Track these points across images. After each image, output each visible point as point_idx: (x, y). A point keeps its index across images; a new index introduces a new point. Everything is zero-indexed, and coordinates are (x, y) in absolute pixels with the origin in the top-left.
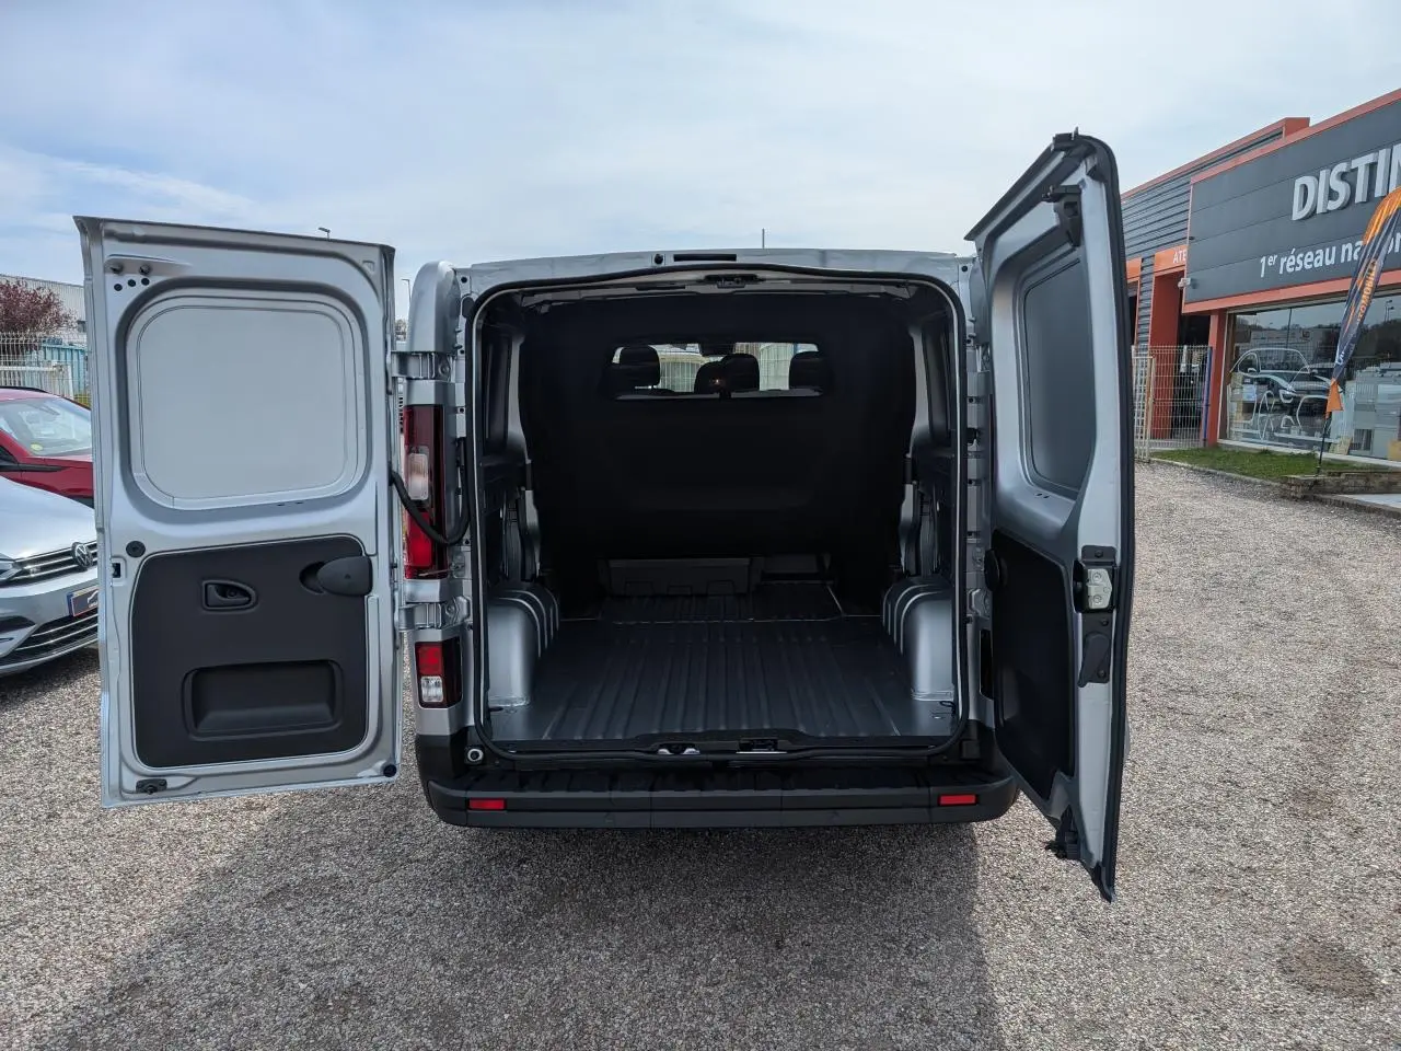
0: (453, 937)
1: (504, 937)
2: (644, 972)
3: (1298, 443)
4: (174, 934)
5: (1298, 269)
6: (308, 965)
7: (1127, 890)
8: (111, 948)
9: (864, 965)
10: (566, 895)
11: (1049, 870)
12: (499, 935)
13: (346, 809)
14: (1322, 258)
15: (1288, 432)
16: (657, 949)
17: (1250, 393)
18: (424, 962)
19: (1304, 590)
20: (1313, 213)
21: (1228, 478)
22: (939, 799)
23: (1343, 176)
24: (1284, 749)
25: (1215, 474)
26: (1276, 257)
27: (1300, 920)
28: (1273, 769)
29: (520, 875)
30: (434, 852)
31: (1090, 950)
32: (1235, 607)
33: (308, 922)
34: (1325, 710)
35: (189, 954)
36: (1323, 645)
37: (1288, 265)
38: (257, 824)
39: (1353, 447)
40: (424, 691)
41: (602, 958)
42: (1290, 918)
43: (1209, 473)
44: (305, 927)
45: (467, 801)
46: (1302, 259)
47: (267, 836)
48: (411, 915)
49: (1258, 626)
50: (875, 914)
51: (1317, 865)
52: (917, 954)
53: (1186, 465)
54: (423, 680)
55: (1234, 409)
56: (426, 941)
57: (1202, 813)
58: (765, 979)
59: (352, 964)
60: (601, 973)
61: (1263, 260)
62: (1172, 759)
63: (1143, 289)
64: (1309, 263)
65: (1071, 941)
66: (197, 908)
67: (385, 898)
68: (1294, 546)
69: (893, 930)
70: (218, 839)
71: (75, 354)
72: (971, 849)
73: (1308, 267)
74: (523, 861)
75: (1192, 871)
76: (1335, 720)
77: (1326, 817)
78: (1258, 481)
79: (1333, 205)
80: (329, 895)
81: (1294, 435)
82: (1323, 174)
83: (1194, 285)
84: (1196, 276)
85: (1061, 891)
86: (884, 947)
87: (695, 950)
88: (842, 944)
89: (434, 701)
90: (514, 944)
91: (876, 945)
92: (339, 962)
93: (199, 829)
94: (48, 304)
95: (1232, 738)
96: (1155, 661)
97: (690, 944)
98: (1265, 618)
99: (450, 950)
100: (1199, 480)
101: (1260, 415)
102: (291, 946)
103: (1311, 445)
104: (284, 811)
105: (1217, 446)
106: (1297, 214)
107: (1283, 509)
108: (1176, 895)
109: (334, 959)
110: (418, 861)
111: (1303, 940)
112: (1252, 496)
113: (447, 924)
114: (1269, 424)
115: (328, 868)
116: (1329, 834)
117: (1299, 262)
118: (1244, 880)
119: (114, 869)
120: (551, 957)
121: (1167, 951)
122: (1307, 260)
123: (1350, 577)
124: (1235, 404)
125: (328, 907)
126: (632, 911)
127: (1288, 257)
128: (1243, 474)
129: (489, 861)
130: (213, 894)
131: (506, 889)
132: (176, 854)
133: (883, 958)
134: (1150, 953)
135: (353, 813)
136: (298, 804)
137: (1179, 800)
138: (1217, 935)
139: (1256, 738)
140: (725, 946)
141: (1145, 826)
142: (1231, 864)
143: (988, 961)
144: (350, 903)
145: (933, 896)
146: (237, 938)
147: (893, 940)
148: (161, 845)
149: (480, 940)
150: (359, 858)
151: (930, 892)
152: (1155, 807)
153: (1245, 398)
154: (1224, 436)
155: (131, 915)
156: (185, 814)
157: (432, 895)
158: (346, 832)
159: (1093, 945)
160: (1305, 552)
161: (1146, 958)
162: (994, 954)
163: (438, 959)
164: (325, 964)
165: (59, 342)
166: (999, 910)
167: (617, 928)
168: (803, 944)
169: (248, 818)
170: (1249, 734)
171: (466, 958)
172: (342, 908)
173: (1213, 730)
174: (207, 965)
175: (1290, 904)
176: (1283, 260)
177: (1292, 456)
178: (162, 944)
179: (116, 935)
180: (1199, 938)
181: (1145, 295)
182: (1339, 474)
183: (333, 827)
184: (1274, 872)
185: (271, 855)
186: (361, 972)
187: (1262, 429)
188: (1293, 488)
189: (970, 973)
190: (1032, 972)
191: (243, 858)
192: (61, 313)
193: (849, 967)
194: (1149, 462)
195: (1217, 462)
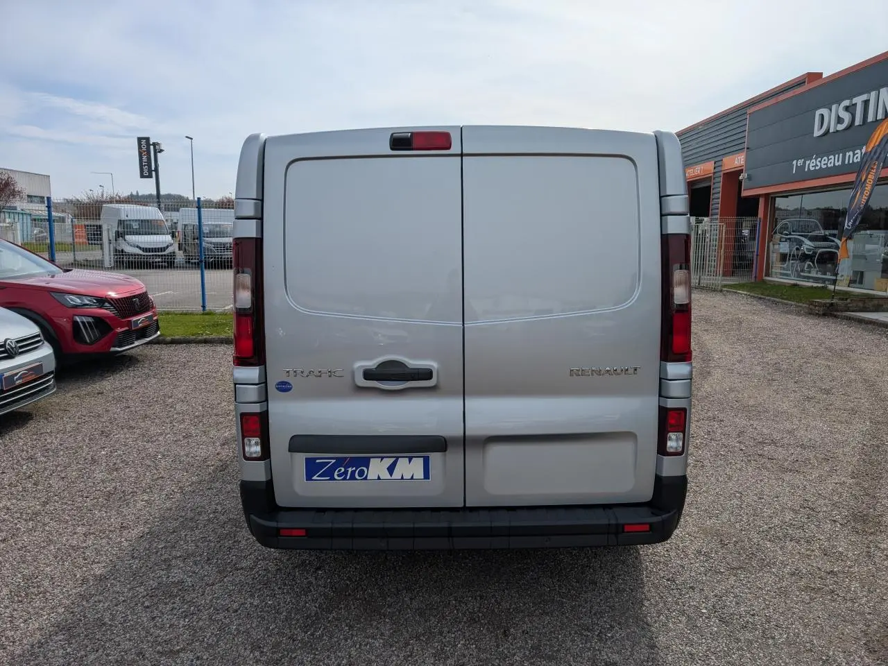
0: (267, 629)
1: (305, 629)
2: (409, 656)
3: (816, 280)
4: (60, 628)
5: (817, 168)
6: (158, 652)
7: (749, 589)
8: (11, 639)
9: (569, 649)
10: (349, 594)
11: (693, 574)
12: (300, 627)
13: (192, 529)
14: (834, 161)
15: (809, 272)
16: (418, 638)
17: (784, 248)
18: (245, 649)
19: (835, 374)
20: (827, 132)
21: (773, 301)
22: (623, 528)
23: (847, 109)
24: (840, 484)
25: (765, 299)
26: (803, 160)
27: (875, 611)
28: (836, 498)
29: (316, 579)
30: (254, 562)
31: (730, 636)
32: (791, 385)
33: (160, 617)
34: (863, 456)
35: (70, 644)
36: (854, 412)
37: (811, 166)
38: (126, 540)
39: (852, 282)
40: (247, 449)
41: (377, 645)
42: (867, 610)
43: (760, 298)
44: (158, 621)
45: (278, 529)
46: (820, 162)
47: (133, 550)
48: (236, 611)
49: (809, 399)
50: (573, 608)
51: (878, 569)
52: (607, 640)
53: (745, 293)
54: (246, 440)
55: (774, 257)
56: (247, 632)
57: (793, 531)
58: (497, 661)
59: (192, 652)
60: (377, 657)
61: (795, 162)
62: (766, 491)
63: (715, 181)
64: (824, 164)
65: (716, 629)
66: (79, 606)
67: (218, 598)
68: (823, 345)
69: (587, 621)
70: (98, 552)
71: (25, 217)
72: (636, 558)
73: (824, 167)
74: (318, 569)
75: (793, 574)
76: (871, 463)
77: (878, 533)
78: (793, 303)
79: (841, 127)
80: (176, 596)
81: (813, 274)
82: (834, 107)
83: (749, 178)
84: (750, 172)
85: (703, 590)
86: (582, 635)
87: (445, 638)
88: (551, 632)
89: (254, 456)
90: (312, 634)
91: (576, 633)
92: (183, 649)
93: (84, 545)
94: (7, 184)
95: (804, 476)
96: (745, 422)
97: (441, 633)
98: (811, 394)
99: (264, 639)
100: (755, 302)
101: (791, 262)
102: (146, 637)
103: (824, 281)
104: (147, 530)
105: (764, 282)
106: (817, 133)
107: (811, 321)
108: (784, 593)
109: (179, 647)
110: (242, 568)
111: (879, 627)
112: (790, 312)
113: (263, 619)
114: (797, 267)
115: (176, 574)
116: (883, 546)
117: (819, 164)
118: (830, 580)
119: (20, 576)
120: (339, 644)
121: (785, 636)
122: (823, 162)
123: (863, 365)
124: (775, 255)
125: (175, 605)
126: (397, 607)
127: (811, 160)
128: (783, 299)
129: (294, 568)
130: (92, 596)
131: (306, 591)
132: (66, 564)
133: (582, 643)
134: (773, 638)
135: (197, 532)
136: (158, 526)
137: (776, 521)
138: (818, 624)
139: (821, 476)
140: (467, 634)
141: (755, 540)
142: (819, 569)
143: (658, 646)
144: (191, 603)
145: (614, 593)
146: (106, 631)
147: (588, 629)
148: (56, 557)
149: (287, 631)
150: (199, 566)
151: (611, 591)
152: (760, 527)
153: (781, 251)
154: (768, 275)
155: (29, 613)
156: (75, 533)
157: (252, 596)
158: (192, 547)
159: (731, 632)
160: (830, 349)
161: (770, 641)
162: (662, 640)
163: (256, 647)
164: (171, 651)
165: (15, 208)
166: (661, 605)
167: (387, 620)
168: (523, 632)
169: (121, 536)
170: (815, 474)
171: (276, 645)
172: (185, 606)
173: (791, 471)
174: (83, 653)
175: (865, 599)
176: (808, 162)
177: (812, 287)
178: (50, 636)
179: (16, 629)
180: (806, 626)
181: (716, 185)
182: (846, 299)
183: (182, 543)
184: (849, 575)
185: (136, 564)
186: (198, 658)
187: (792, 271)
188: (817, 308)
189: (647, 655)
190: (691, 654)
191: (115, 566)
192: (17, 189)
193: (558, 651)
194: (721, 291)
195: (765, 291)
